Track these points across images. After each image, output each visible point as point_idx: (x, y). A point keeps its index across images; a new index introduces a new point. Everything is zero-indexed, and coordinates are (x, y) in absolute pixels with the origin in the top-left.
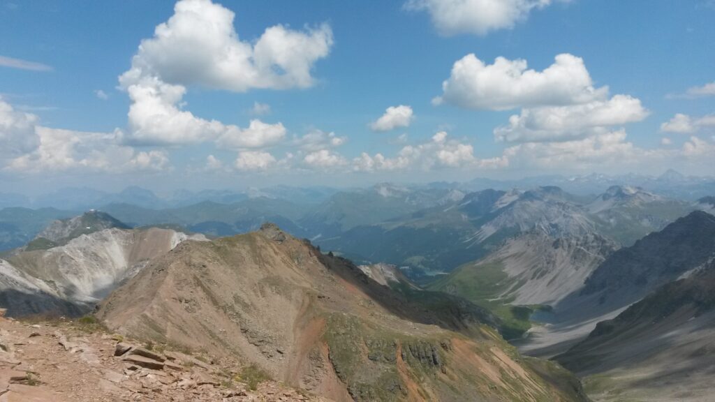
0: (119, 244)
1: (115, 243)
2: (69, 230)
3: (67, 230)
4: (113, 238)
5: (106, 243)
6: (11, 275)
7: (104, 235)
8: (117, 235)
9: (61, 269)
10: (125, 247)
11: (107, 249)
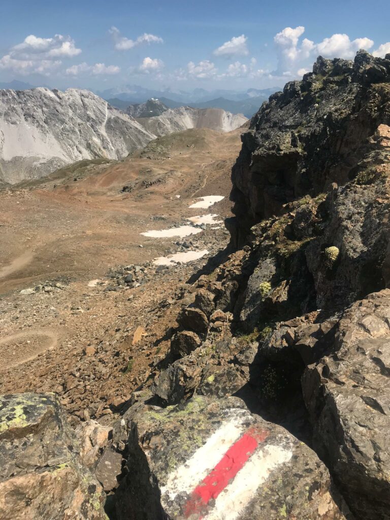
0: (189, 117)
1: (187, 116)
2: (139, 113)
3: (138, 113)
4: (186, 113)
5: (182, 116)
6: (140, 129)
7: (181, 111)
8: (188, 111)
9: (158, 131)
10: (193, 120)
11: (183, 120)
